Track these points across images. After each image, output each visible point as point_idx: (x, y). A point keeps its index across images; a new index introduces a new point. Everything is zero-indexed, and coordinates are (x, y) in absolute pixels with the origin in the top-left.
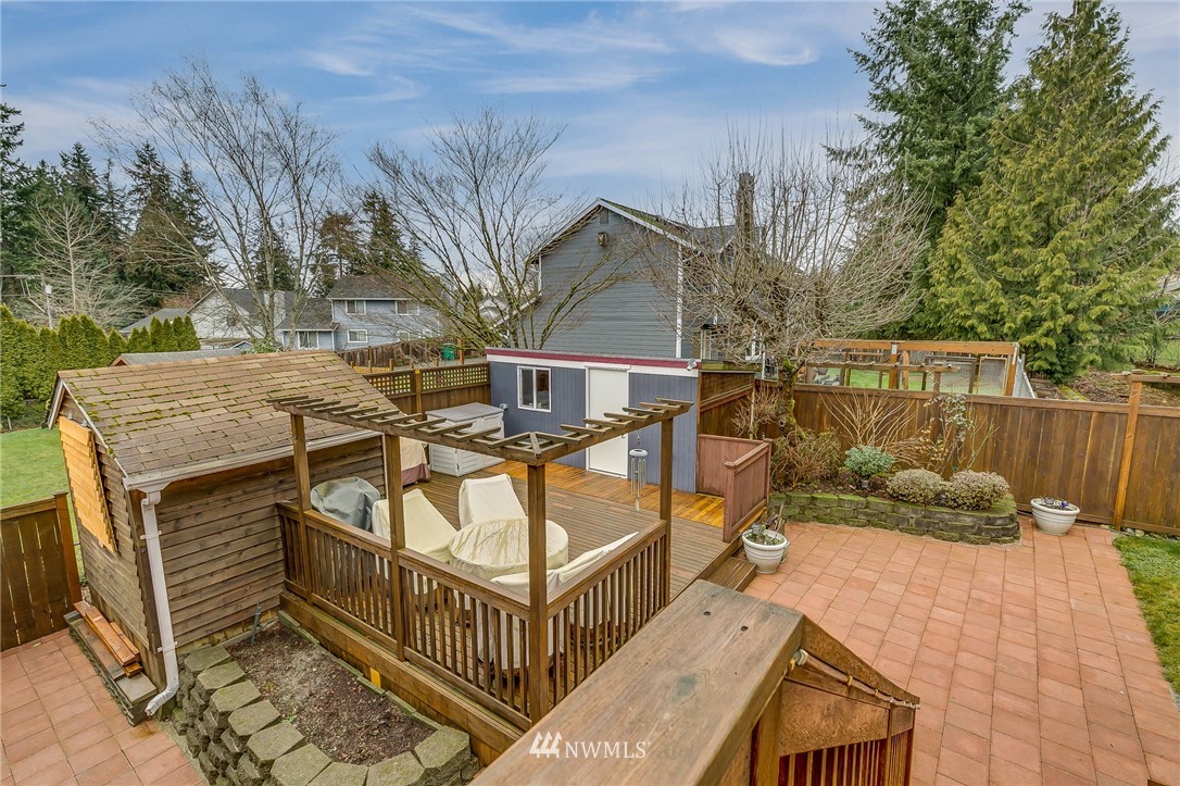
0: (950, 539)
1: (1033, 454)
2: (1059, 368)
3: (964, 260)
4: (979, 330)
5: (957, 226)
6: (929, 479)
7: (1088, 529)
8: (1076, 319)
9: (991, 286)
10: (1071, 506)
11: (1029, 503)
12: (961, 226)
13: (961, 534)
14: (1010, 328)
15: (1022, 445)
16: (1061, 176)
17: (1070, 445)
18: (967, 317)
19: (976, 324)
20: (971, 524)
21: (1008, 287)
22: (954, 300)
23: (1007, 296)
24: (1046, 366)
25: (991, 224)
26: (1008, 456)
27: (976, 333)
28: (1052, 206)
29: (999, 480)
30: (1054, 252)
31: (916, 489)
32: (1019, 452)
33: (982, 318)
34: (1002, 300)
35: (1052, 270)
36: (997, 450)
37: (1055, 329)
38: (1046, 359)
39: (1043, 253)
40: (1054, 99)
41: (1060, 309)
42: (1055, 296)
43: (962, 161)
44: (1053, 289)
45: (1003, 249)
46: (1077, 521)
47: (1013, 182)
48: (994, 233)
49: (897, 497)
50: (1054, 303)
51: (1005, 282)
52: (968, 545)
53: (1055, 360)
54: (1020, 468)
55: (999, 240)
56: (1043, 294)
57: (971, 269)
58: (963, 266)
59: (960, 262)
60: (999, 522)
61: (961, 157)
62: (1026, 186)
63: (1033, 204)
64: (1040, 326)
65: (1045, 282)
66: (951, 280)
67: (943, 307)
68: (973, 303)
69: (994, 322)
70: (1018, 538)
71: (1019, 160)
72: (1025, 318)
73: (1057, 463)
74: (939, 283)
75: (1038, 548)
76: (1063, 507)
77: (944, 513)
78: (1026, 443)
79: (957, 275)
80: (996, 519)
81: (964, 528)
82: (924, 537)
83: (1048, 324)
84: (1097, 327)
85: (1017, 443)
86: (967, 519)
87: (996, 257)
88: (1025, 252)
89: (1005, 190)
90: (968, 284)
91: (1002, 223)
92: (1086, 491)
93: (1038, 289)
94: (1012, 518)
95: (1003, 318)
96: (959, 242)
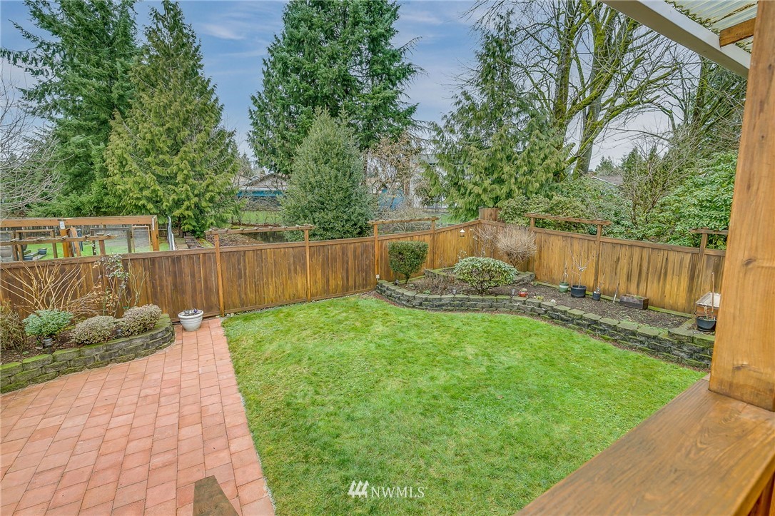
0: (129, 360)
1: (175, 285)
2: (198, 228)
3: (129, 158)
4: (148, 207)
5: (119, 134)
6: (102, 322)
7: (210, 321)
8: (200, 200)
9: (149, 178)
10: (199, 311)
11: (177, 316)
12: (121, 135)
13: (136, 353)
14: (167, 206)
15: (168, 281)
16: (177, 113)
17: (193, 276)
18: (138, 199)
19: (146, 204)
20: (141, 343)
21: (161, 179)
22: (127, 186)
23: (162, 185)
24: (191, 228)
25: (142, 136)
26: (161, 290)
27: (146, 209)
28: (176, 131)
29: (154, 308)
30: (182, 159)
31: (94, 333)
32: (167, 286)
33: (149, 199)
34: (158, 188)
35: (183, 171)
36: (154, 287)
37: (190, 206)
38: (190, 224)
39: (176, 159)
40: (164, 64)
41: (191, 194)
42: (186, 186)
43: (117, 89)
44: (185, 182)
45: (153, 154)
46: (203, 318)
47: (150, 111)
48: (145, 142)
49: (81, 344)
50: (187, 190)
51: (159, 177)
52: (141, 359)
53: (195, 224)
54: (170, 296)
55: (149, 147)
56: (181, 185)
57: (135, 166)
58: (129, 163)
59: (126, 160)
60: (159, 335)
61: (116, 85)
62: (158, 115)
63: (165, 127)
64: (183, 204)
65: (180, 177)
66: (122, 173)
67: (120, 191)
68: (141, 190)
69: (157, 202)
70: (173, 341)
71: (152, 97)
72: (174, 199)
73: (189, 288)
74: (115, 175)
75: (185, 343)
76: (195, 313)
77: (121, 343)
78: (170, 279)
79: (126, 169)
80: (156, 334)
81: (137, 348)
82: (109, 365)
83: (186, 203)
84: (211, 205)
85: (165, 280)
86: (137, 341)
87: (150, 159)
88: (167, 158)
89: (146, 114)
90: (135, 176)
91: (149, 136)
92: (206, 300)
93: (177, 181)
94: (167, 330)
95: (161, 200)
96: (123, 145)
